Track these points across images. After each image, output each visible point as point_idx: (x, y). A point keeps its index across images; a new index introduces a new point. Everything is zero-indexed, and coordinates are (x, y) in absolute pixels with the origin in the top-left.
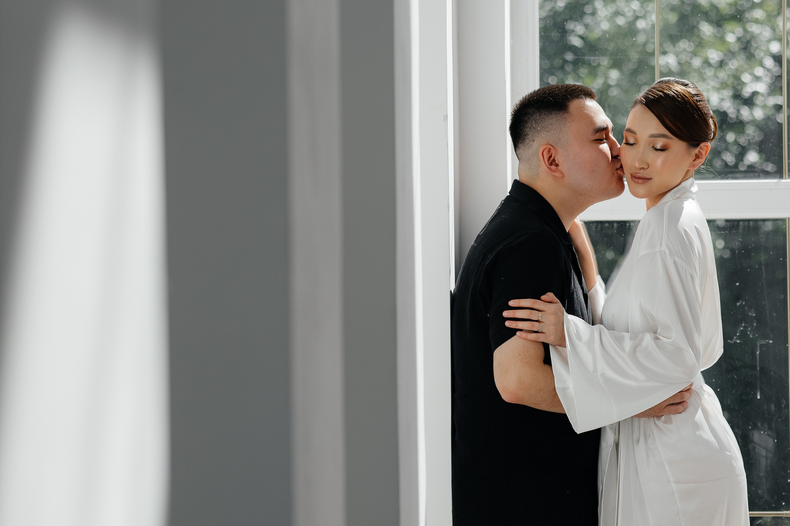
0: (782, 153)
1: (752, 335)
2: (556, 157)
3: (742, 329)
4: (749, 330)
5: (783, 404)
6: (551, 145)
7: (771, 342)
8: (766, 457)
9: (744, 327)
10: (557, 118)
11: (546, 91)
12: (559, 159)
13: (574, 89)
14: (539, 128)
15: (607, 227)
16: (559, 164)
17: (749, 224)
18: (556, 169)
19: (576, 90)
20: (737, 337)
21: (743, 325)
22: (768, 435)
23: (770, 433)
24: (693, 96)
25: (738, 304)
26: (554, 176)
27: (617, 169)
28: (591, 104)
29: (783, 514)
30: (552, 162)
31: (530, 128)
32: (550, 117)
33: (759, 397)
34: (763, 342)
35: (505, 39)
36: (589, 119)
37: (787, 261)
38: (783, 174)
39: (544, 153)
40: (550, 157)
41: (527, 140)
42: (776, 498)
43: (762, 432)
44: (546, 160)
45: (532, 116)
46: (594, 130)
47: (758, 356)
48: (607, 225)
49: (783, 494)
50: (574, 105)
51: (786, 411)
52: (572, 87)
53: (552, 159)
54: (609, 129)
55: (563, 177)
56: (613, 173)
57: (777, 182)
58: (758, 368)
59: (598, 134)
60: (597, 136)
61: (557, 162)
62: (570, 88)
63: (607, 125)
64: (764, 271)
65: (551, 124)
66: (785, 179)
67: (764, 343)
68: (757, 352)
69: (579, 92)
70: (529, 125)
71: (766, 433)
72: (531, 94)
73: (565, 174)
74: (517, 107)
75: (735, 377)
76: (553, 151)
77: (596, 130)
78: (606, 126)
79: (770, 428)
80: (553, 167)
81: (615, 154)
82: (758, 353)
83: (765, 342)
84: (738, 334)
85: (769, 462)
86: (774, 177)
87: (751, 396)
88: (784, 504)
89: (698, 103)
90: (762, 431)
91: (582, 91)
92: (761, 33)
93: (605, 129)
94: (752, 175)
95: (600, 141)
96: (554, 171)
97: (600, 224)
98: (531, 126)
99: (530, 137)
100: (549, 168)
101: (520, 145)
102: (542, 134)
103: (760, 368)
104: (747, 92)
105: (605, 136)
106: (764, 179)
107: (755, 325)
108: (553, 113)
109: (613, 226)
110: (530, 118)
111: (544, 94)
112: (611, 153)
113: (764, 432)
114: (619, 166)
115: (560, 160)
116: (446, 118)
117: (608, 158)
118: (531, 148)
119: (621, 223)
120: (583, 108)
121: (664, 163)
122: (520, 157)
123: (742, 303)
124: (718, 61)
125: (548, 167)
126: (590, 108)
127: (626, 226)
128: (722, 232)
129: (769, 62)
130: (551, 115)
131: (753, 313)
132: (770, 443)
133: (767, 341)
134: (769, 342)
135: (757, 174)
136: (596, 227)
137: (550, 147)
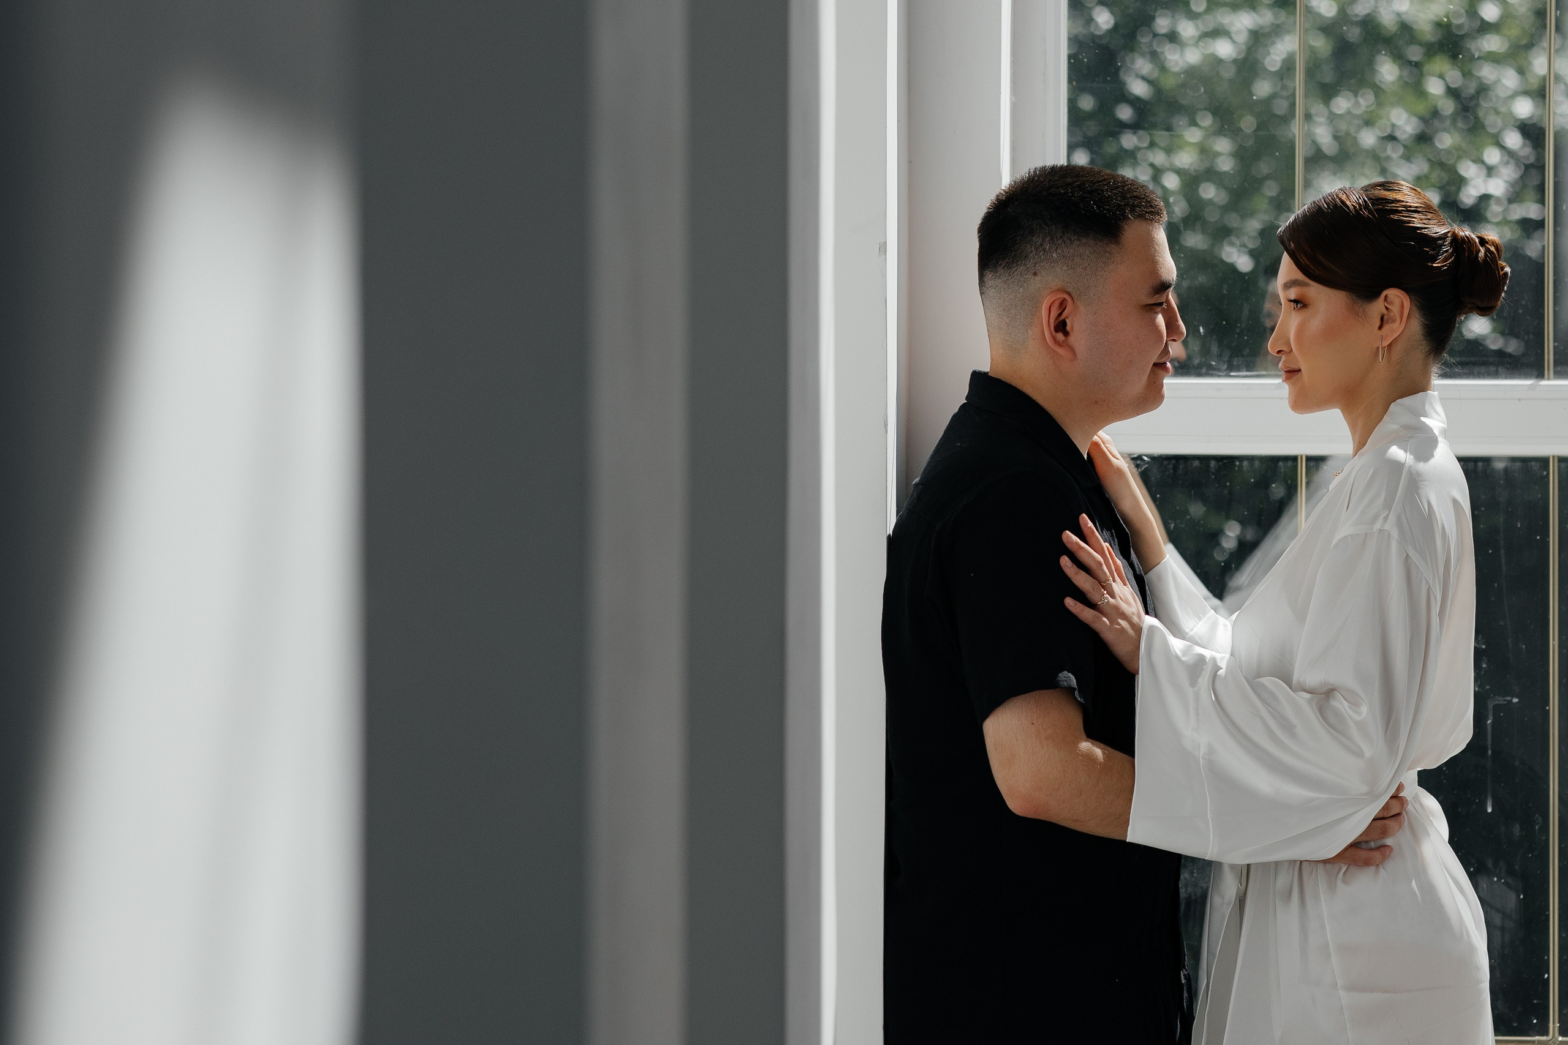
0: (1543, 329)
5: (1538, 824)
6: (1069, 294)
7: (1515, 700)
8: (1503, 928)
17: (1476, 466)
18: (1062, 342)
22: (1506, 884)
23: (1510, 880)
26: (1056, 353)
29: (1534, 1041)
30: (1060, 326)
31: (1037, 249)
33: (1490, 810)
34: (1500, 700)
35: (1000, 93)
36: (1150, 265)
37: (1548, 542)
38: (1544, 370)
39: (1053, 306)
40: (1061, 315)
42: (1520, 1009)
43: (1495, 879)
44: (1052, 321)
47: (1489, 728)
48: (1196, 463)
49: (1535, 1002)
51: (1544, 838)
53: (1062, 320)
54: (1171, 285)
55: (1072, 358)
57: (1531, 384)
58: (1490, 752)
59: (1155, 294)
61: (1068, 328)
64: (1503, 561)
65: (1081, 255)
66: (1549, 379)
67: (1502, 702)
68: (1488, 720)
71: (1503, 881)
73: (1075, 353)
76: (1068, 306)
78: (1168, 281)
79: (1511, 872)
80: (1059, 337)
82: (1489, 722)
83: (1505, 700)
85: (1507, 938)
86: (1527, 376)
87: (1474, 807)
88: (1535, 1021)
90: (1495, 876)
92: (1498, 81)
93: (1166, 286)
94: (1483, 369)
96: (1058, 345)
98: (1041, 246)
99: (1029, 263)
100: (1053, 337)
102: (1058, 268)
103: (1492, 752)
104: (1469, 196)
106: (1506, 378)
107: (1484, 666)
113: (1499, 880)
116: (884, 248)
118: (1027, 284)
124: (1411, 135)
125: (1051, 334)
127: (1235, 465)
129: (1513, 140)
131: (1481, 643)
132: (1511, 900)
133: (1509, 698)
134: (1511, 700)
135: (1492, 369)
136: (1175, 468)
137: (1066, 296)
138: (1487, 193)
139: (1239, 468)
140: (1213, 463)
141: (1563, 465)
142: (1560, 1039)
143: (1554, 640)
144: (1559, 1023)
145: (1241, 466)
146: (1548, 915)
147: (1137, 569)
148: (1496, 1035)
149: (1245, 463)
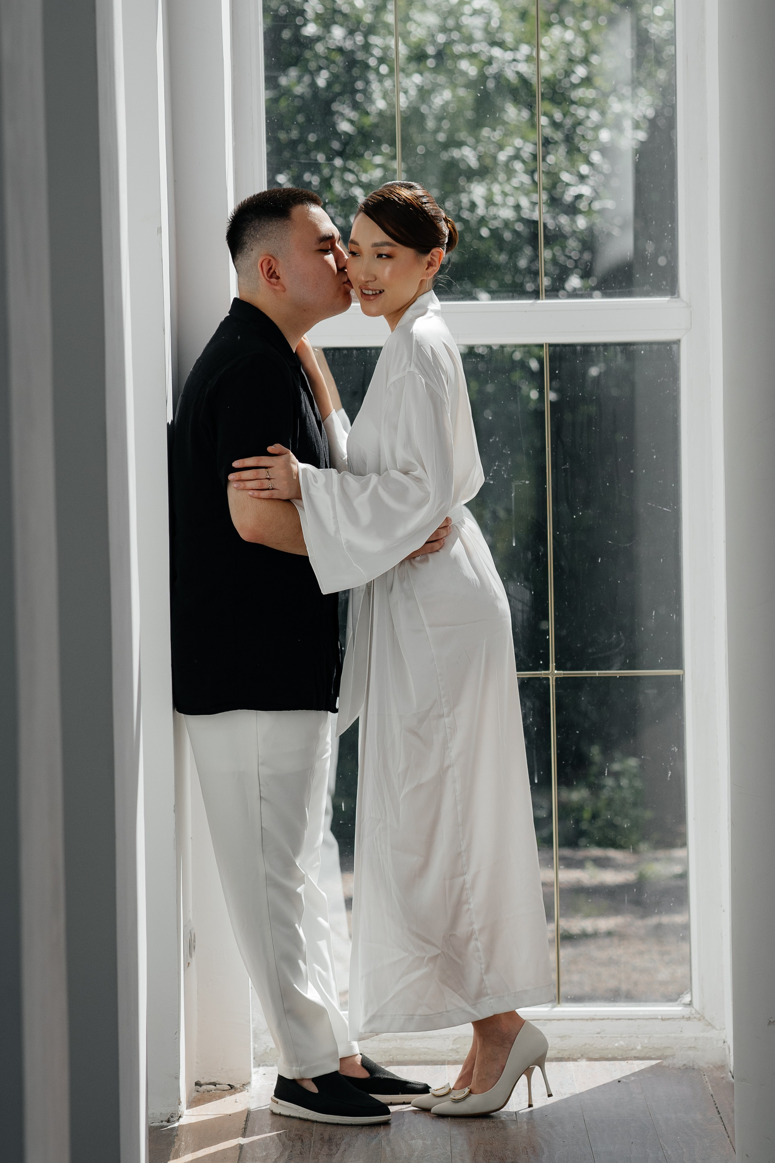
1: (507, 475)
2: (277, 269)
3: (495, 468)
4: (503, 470)
6: (271, 256)
7: (527, 482)
8: (523, 611)
9: (498, 466)
10: (277, 225)
11: (266, 196)
12: (280, 271)
13: (297, 194)
14: (258, 236)
15: (345, 354)
16: (280, 277)
18: (277, 282)
19: (299, 194)
20: (490, 477)
21: (497, 464)
22: (525, 586)
23: (526, 584)
24: (418, 198)
25: (491, 440)
26: (275, 289)
27: (344, 283)
28: (316, 211)
29: (541, 674)
30: (272, 275)
31: (249, 236)
32: (271, 223)
33: (514, 545)
34: (519, 482)
36: (313, 227)
38: (539, 294)
39: (264, 265)
40: (270, 269)
41: (245, 250)
42: (533, 656)
43: (518, 584)
44: (265, 273)
45: (250, 222)
46: (318, 239)
47: (513, 499)
48: (345, 352)
49: (541, 651)
50: (297, 211)
51: (545, 560)
52: (296, 191)
53: (272, 271)
54: (335, 238)
55: (284, 291)
56: (339, 288)
57: (533, 303)
58: (513, 512)
59: (322, 243)
60: (323, 246)
61: (277, 274)
62: (293, 192)
63: (333, 234)
64: (519, 403)
65: (271, 231)
66: (542, 299)
67: (519, 484)
69: (303, 197)
70: (248, 232)
71: (523, 585)
72: (250, 198)
73: (286, 287)
74: (234, 213)
75: (489, 522)
76: (273, 262)
77: (320, 239)
78: (331, 235)
79: (527, 579)
80: (273, 280)
81: (341, 266)
82: (513, 495)
83: (521, 483)
84: (491, 474)
85: (525, 617)
86: (530, 298)
87: (506, 543)
88: (541, 662)
89: (424, 206)
90: (518, 582)
91: (306, 196)
92: (587, 117)
93: (330, 239)
95: (326, 252)
96: (274, 285)
97: (337, 351)
98: (250, 233)
99: (248, 246)
100: (269, 281)
101: (238, 255)
102: (261, 243)
103: (515, 512)
105: (330, 246)
106: (518, 299)
107: (509, 463)
108: (274, 219)
109: (352, 353)
110: (248, 225)
111: (264, 198)
112: (336, 265)
113: (521, 583)
114: (346, 280)
115: (281, 273)
116: (160, 230)
117: (333, 271)
118: (250, 258)
119: (362, 350)
120: (307, 213)
121: (392, 273)
122: (238, 269)
123: (495, 439)
125: (267, 280)
126: (314, 214)
128: (473, 360)
130: (271, 221)
131: (507, 450)
132: (527, 595)
133: (524, 481)
134: (525, 482)
135: (511, 294)
136: (333, 355)
137: (270, 258)
138: (580, 193)
139: (369, 355)
140: (355, 352)
141: (552, 348)
142: (556, 672)
143: (548, 447)
144: (555, 663)
145: (370, 353)
146: (548, 603)
147: (318, 417)
148: (517, 671)
149: (373, 351)
